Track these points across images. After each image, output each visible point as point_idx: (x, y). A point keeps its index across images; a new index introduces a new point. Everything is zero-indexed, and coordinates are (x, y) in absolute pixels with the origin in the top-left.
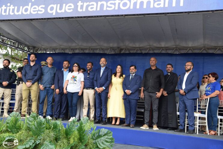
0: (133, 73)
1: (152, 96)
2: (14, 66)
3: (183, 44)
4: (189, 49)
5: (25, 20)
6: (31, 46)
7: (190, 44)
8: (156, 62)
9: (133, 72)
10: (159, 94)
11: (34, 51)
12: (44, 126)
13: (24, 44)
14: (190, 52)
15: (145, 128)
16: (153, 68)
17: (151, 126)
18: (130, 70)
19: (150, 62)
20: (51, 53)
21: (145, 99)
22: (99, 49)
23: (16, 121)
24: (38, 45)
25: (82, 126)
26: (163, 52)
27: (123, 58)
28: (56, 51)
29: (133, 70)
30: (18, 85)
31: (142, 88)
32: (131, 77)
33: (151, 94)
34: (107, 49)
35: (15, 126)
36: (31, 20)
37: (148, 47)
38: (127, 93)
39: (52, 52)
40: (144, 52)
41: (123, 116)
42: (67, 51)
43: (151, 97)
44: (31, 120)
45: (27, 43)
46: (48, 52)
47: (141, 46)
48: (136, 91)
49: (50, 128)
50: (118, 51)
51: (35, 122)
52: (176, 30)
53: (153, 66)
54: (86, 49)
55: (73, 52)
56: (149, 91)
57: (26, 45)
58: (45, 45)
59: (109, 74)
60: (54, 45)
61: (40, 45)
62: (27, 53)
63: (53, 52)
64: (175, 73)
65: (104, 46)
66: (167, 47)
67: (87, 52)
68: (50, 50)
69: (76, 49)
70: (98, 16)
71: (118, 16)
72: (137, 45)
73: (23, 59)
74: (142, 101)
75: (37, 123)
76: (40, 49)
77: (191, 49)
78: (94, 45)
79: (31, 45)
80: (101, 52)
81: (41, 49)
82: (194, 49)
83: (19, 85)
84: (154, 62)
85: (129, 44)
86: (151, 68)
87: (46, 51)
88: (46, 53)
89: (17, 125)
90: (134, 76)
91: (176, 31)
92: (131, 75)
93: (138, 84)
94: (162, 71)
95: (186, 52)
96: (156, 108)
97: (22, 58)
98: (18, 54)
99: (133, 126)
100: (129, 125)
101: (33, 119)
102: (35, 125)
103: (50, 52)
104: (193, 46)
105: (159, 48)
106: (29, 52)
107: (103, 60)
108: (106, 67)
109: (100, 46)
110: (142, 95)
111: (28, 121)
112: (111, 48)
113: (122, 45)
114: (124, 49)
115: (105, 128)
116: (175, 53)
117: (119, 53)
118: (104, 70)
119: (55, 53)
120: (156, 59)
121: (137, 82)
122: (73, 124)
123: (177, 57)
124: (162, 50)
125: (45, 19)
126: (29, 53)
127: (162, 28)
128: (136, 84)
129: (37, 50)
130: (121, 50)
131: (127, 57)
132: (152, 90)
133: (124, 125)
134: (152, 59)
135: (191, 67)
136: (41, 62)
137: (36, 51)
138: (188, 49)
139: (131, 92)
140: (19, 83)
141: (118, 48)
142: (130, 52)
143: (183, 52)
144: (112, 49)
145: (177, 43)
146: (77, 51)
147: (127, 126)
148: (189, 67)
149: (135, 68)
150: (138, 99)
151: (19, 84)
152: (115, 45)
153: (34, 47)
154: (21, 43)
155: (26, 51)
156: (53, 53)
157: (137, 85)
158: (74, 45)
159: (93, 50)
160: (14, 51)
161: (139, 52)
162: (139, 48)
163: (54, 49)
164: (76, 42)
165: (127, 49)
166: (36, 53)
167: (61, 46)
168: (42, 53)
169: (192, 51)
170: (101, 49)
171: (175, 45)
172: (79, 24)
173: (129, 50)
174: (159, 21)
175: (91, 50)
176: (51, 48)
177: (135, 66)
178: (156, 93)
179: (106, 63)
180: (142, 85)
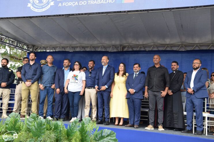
0: (137, 72)
1: (157, 95)
2: (13, 66)
3: (190, 41)
4: (196, 46)
5: (24, 17)
6: (31, 44)
7: (197, 41)
8: (159, 59)
9: (137, 71)
10: (164, 93)
11: (33, 50)
12: (45, 127)
14: (197, 49)
15: (150, 128)
16: (157, 66)
17: (156, 127)
18: (134, 69)
19: (154, 60)
21: (149, 98)
22: (100, 47)
23: (16, 121)
24: (38, 44)
25: (84, 127)
26: (168, 49)
27: (126, 56)
28: (56, 49)
29: (137, 68)
30: (18, 85)
31: (146, 87)
32: (134, 75)
33: (156, 93)
34: (109, 47)
35: (15, 127)
36: (31, 17)
37: (152, 44)
39: (52, 51)
40: (147, 49)
41: (127, 116)
42: (67, 50)
43: (155, 96)
44: (31, 121)
45: (27, 42)
46: (48, 51)
47: (145, 43)
48: (140, 90)
49: (51, 129)
50: (121, 48)
51: (36, 123)
52: (182, 25)
53: (157, 64)
54: (87, 47)
55: (74, 51)
56: (154, 90)
57: (25, 44)
58: (45, 43)
59: (111, 73)
60: (54, 43)
61: (40, 43)
62: (27, 52)
63: (53, 50)
64: (181, 71)
65: (106, 44)
66: (172, 44)
67: (88, 50)
68: (50, 49)
69: (77, 47)
70: (99, 13)
71: (121, 12)
72: (141, 42)
73: (22, 58)
74: (147, 100)
75: (38, 124)
77: (198, 46)
78: (95, 43)
80: (103, 50)
81: (40, 47)
82: (201, 46)
83: (19, 85)
84: (158, 60)
85: (132, 42)
86: (154, 67)
87: (45, 49)
88: (46, 52)
89: (16, 126)
90: (138, 75)
91: (182, 27)
92: (135, 73)
93: (142, 82)
95: (192, 49)
96: (161, 108)
97: (21, 57)
98: (17, 53)
99: (138, 127)
100: (133, 126)
101: (33, 120)
102: (35, 126)
103: (50, 50)
104: (200, 42)
105: (163, 45)
106: (28, 51)
108: (108, 66)
109: (102, 44)
110: (146, 94)
111: (28, 122)
112: (113, 45)
113: (124, 43)
114: (127, 46)
115: (108, 129)
116: (181, 50)
117: (121, 51)
118: (106, 68)
119: (56, 52)
120: (160, 56)
121: (141, 81)
122: (75, 124)
123: (183, 54)
124: (167, 47)
125: (45, 16)
127: (166, 24)
128: (140, 83)
129: (37, 49)
131: (130, 55)
132: (156, 89)
133: (128, 125)
134: (156, 57)
135: (199, 65)
136: (41, 61)
137: (35, 50)
138: (194, 46)
139: (135, 91)
140: (19, 83)
141: (121, 45)
142: (133, 49)
143: (189, 49)
144: (115, 46)
145: (183, 40)
146: (78, 50)
147: (131, 126)
148: (197, 65)
149: (139, 66)
150: (142, 98)
152: (118, 43)
153: (34, 46)
154: (22, 42)
155: (25, 49)
157: (141, 83)
158: (74, 43)
159: (95, 48)
160: (13, 50)
161: (142, 49)
162: (142, 46)
163: (54, 48)
164: (77, 39)
165: (130, 46)
166: (35, 51)
167: (61, 44)
168: (42, 52)
169: (199, 47)
170: (102, 47)
171: (181, 42)
172: (80, 21)
173: (132, 47)
174: (163, 16)
175: (92, 48)
176: (51, 47)
177: (139, 64)
178: (161, 91)
179: (108, 61)
180: (146, 84)
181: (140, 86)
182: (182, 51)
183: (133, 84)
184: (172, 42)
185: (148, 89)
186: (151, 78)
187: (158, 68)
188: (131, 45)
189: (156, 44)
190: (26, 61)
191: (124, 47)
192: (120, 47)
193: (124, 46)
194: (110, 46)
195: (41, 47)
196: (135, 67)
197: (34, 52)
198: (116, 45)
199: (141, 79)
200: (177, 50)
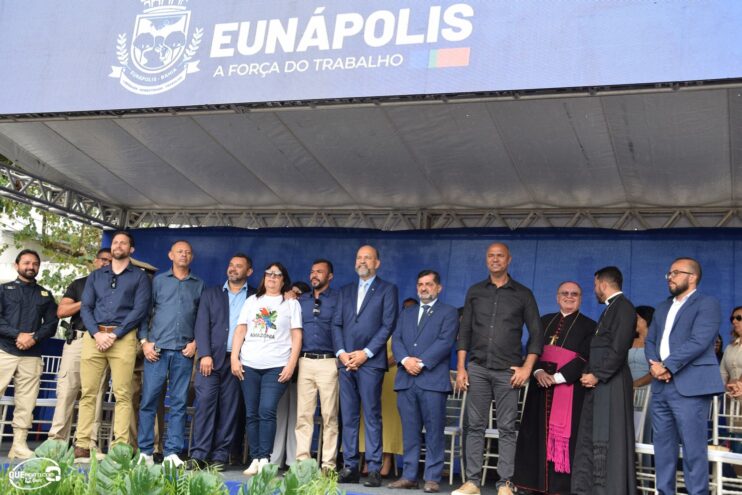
0: (431, 299)
1: (497, 381)
2: (51, 275)
3: (658, 197)
5: (97, 113)
6: (116, 203)
7: (682, 197)
8: (508, 259)
9: (428, 296)
10: (521, 375)
11: (123, 221)
12: (158, 491)
13: (91, 198)
14: (683, 224)
15: (468, 493)
16: (499, 283)
19: (490, 260)
20: (186, 229)
22: (353, 215)
24: (141, 201)
26: (586, 224)
27: (441, 246)
28: (200, 220)
29: (429, 288)
30: (69, 342)
31: (462, 354)
32: (421, 311)
33: (493, 374)
34: (383, 215)
36: (119, 113)
37: (530, 206)
38: (408, 368)
39: (187, 226)
40: (513, 224)
42: (240, 223)
45: (102, 195)
46: (172, 226)
47: (504, 202)
48: (441, 361)
50: (422, 220)
51: (127, 477)
52: (631, 145)
53: (498, 274)
54: (309, 214)
55: (263, 226)
56: (489, 365)
57: (97, 202)
58: (166, 199)
59: (386, 304)
60: (196, 201)
61: (147, 201)
62: (101, 228)
63: (191, 224)
65: (370, 205)
66: (598, 208)
67: (310, 223)
68: (182, 218)
69: (274, 214)
70: (351, 100)
71: (423, 97)
72: (491, 199)
73: (83, 249)
75: (134, 481)
76: (144, 214)
77: (685, 215)
78: (335, 200)
79: (113, 201)
80: (363, 225)
81: (148, 214)
83: (73, 342)
84: (502, 260)
85: (460, 198)
87: (166, 223)
88: (166, 229)
90: (432, 308)
91: (632, 150)
92: (422, 304)
93: (445, 336)
95: (665, 226)
96: (509, 426)
97: (81, 245)
98: (66, 232)
103: (182, 224)
104: (694, 201)
105: (568, 211)
106: (105, 225)
107: (365, 253)
108: (377, 279)
109: (357, 204)
110: (461, 378)
112: (397, 210)
113: (435, 200)
114: (445, 214)
116: (628, 228)
117: (425, 227)
118: (368, 287)
119: (200, 229)
121: (443, 329)
122: (262, 484)
123: (634, 242)
124: (579, 218)
125: (166, 110)
126: (105, 227)
127: (578, 139)
128: (438, 338)
129: (136, 218)
130: (433, 216)
131: (454, 241)
132: (496, 359)
135: (687, 280)
137: (131, 222)
138: (673, 213)
139: (422, 365)
140: (75, 336)
141: (423, 209)
142: (463, 223)
143: (655, 224)
144: (402, 212)
145: (637, 193)
146: (275, 222)
148: (679, 281)
150: (448, 390)
151: (71, 338)
152: (412, 201)
153: (125, 209)
154: (80, 193)
155: (96, 220)
156: (191, 229)
157: (442, 339)
158: (264, 200)
159: (334, 219)
160: (54, 221)
161: (497, 224)
162: (495, 211)
163: (196, 215)
164: (274, 188)
165: (453, 213)
166: (131, 227)
167: (221, 204)
168: (153, 228)
169: (689, 219)
170: (360, 213)
171: (628, 201)
172: (285, 125)
173: (461, 217)
174: (568, 114)
175: (325, 218)
176: (183, 212)
177: (435, 273)
178: (512, 368)
179: (378, 263)
180: (462, 343)
181: (438, 347)
182: (633, 232)
183: (415, 342)
184: (597, 201)
185: (469, 359)
186: (478, 324)
187: (501, 288)
188: (457, 207)
189: (544, 207)
192: (419, 216)
193: (433, 212)
194: (387, 213)
195: (151, 211)
196: (422, 284)
198: (408, 209)
199: (445, 324)
200: (616, 228)
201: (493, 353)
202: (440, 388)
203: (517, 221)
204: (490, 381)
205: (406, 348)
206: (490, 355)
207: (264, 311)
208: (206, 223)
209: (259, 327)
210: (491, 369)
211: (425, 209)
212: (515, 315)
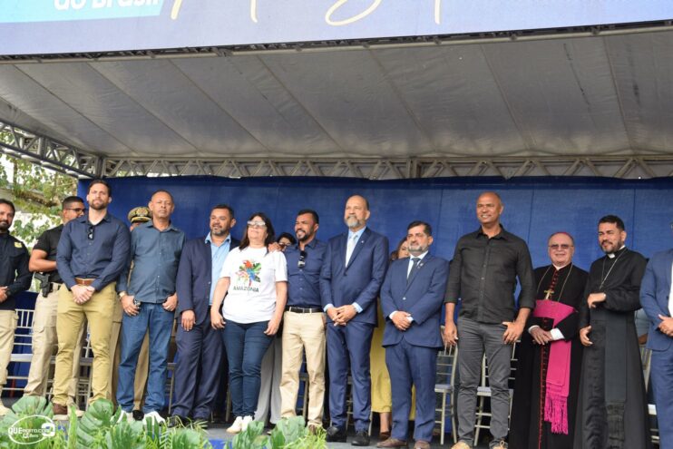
0: (421, 251)
1: (488, 336)
2: (23, 226)
3: (664, 143)
5: (73, 55)
6: (93, 151)
8: (498, 209)
9: (418, 248)
10: (514, 330)
11: (99, 170)
13: (65, 145)
16: (491, 233)
18: (410, 240)
19: (479, 210)
20: (166, 178)
22: (339, 163)
24: (117, 149)
26: (585, 172)
27: (431, 197)
28: (180, 168)
29: (419, 239)
30: (45, 296)
31: (450, 307)
32: (411, 264)
33: (484, 328)
34: (371, 163)
36: (95, 55)
37: (526, 154)
38: (396, 322)
39: (167, 175)
40: (508, 173)
42: (222, 171)
44: (90, 425)
45: (77, 142)
46: (150, 175)
47: (499, 149)
48: (431, 315)
50: (411, 169)
52: (636, 88)
53: (489, 225)
54: (293, 163)
55: (246, 175)
56: (479, 319)
57: (71, 150)
58: (143, 146)
61: (124, 148)
62: (77, 177)
63: (170, 173)
65: (358, 153)
66: (599, 155)
67: (295, 172)
68: (160, 166)
69: (257, 162)
70: (338, 43)
71: (415, 39)
72: (484, 147)
75: (115, 438)
76: (121, 163)
78: (319, 147)
79: (88, 148)
80: (350, 174)
81: (125, 162)
83: (50, 295)
84: (492, 210)
85: (453, 145)
86: (480, 234)
87: (143, 169)
88: (145, 178)
90: (423, 261)
91: (637, 94)
92: (412, 257)
94: (525, 242)
96: (502, 383)
97: (54, 194)
98: (37, 181)
100: (404, 443)
102: (104, 447)
103: (161, 173)
105: (569, 158)
106: (81, 173)
107: (355, 204)
108: (367, 230)
109: (344, 152)
110: (450, 331)
112: (385, 158)
113: (425, 148)
114: (436, 162)
116: (631, 177)
117: (414, 176)
118: (357, 239)
119: (180, 177)
121: (433, 283)
122: (248, 442)
123: (638, 191)
124: (578, 166)
125: (145, 52)
126: (81, 176)
127: (579, 83)
128: (428, 291)
129: (113, 166)
130: (423, 165)
131: (446, 192)
132: (487, 313)
133: (388, 442)
134: (486, 199)
137: (108, 171)
139: (410, 319)
140: (51, 290)
141: (412, 157)
142: (455, 173)
143: (660, 172)
144: (391, 161)
145: (640, 140)
146: (258, 171)
147: (395, 446)
151: (48, 290)
152: (401, 148)
153: (101, 157)
154: (60, 142)
155: (71, 168)
156: (171, 178)
157: (432, 292)
158: (247, 148)
159: (319, 167)
161: (491, 172)
162: (489, 160)
163: (175, 164)
164: (258, 136)
165: (444, 162)
166: (108, 175)
167: (201, 151)
168: (130, 177)
170: (347, 161)
171: (631, 148)
172: (269, 69)
173: (453, 166)
174: (568, 55)
175: (310, 167)
176: (162, 160)
177: (426, 224)
178: (504, 323)
179: (368, 214)
180: (451, 295)
181: (428, 301)
182: (637, 181)
183: (404, 295)
184: (598, 149)
185: (459, 313)
186: (468, 275)
187: (493, 238)
188: (449, 155)
189: (541, 154)
190: (77, 210)
191: (423, 163)
192: (409, 164)
193: (424, 160)
194: (374, 161)
195: (128, 160)
196: (412, 235)
197: (104, 177)
198: (396, 157)
199: (435, 278)
200: (618, 176)
201: (484, 306)
202: (429, 343)
203: (512, 169)
204: (481, 337)
205: (394, 302)
206: (480, 308)
207: (247, 264)
208: (186, 171)
209: (242, 280)
210: (482, 323)
211: (415, 157)
212: (507, 266)
